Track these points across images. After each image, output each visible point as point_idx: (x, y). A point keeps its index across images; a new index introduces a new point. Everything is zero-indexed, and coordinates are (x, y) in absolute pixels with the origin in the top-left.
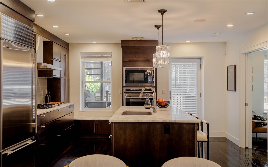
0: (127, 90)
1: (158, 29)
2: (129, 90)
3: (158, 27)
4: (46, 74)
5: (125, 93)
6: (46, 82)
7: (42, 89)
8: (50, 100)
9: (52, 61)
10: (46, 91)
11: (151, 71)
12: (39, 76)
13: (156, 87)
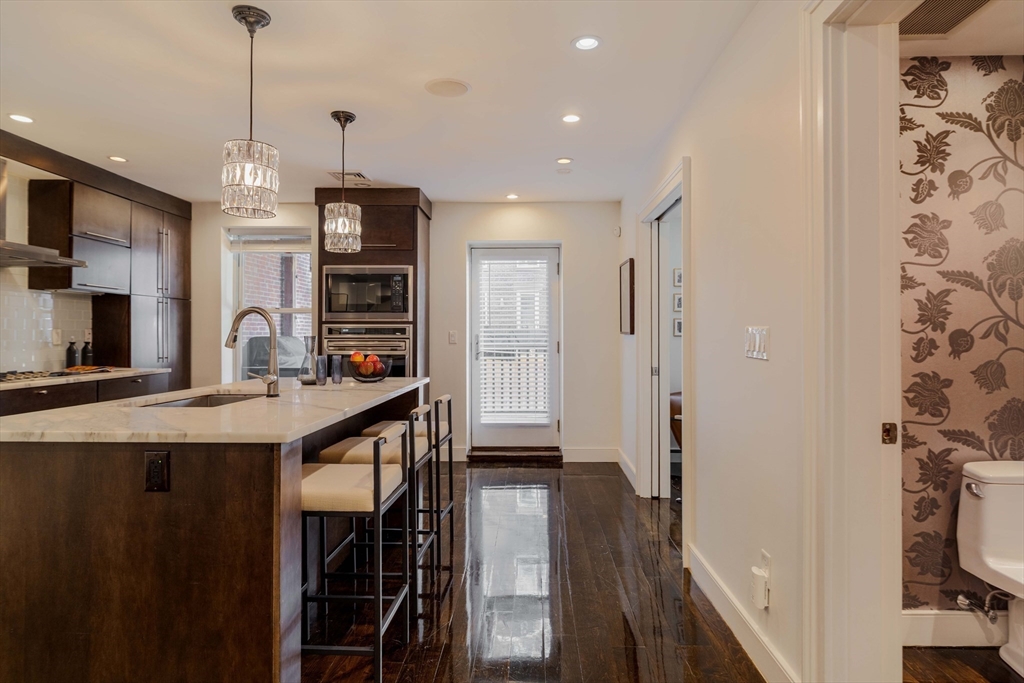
1: (343, 127)
3: (343, 119)
4: (50, 279)
5: (325, 341)
6: (86, 310)
7: (55, 327)
8: (90, 361)
9: (71, 241)
10: (84, 335)
11: (400, 278)
12: (31, 286)
13: (414, 323)
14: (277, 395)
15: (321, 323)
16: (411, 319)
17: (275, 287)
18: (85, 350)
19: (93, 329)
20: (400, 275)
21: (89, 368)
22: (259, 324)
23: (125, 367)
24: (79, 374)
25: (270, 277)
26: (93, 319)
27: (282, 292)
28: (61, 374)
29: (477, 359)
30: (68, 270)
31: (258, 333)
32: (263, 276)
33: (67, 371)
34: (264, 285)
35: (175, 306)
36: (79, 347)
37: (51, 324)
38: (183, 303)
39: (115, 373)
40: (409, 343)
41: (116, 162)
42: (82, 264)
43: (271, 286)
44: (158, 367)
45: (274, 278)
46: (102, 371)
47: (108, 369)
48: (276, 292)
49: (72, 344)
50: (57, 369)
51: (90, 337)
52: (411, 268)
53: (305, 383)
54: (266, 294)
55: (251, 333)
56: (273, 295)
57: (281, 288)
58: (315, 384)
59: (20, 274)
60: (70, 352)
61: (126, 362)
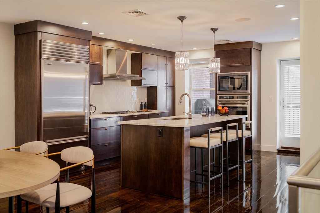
0: (220, 98)
1: (214, 33)
2: (223, 97)
4: (137, 83)
5: (218, 101)
6: (145, 91)
7: (137, 97)
8: (146, 108)
9: (142, 71)
10: (145, 100)
11: (245, 77)
12: (132, 86)
13: (251, 94)
14: (191, 118)
15: (216, 94)
16: (250, 93)
17: (208, 78)
18: (145, 104)
19: (147, 98)
20: (245, 76)
21: (146, 110)
22: (201, 94)
23: (155, 110)
24: (144, 112)
25: (206, 74)
26: (147, 94)
27: (211, 80)
28: (140, 112)
29: (283, 109)
30: (141, 80)
31: (201, 97)
32: (203, 74)
33: (141, 111)
34: (203, 78)
35: (170, 89)
36: (144, 103)
37: (136, 96)
38: (173, 88)
39: (153, 112)
40: (249, 102)
41: (153, 46)
42: (144, 79)
43: (206, 78)
44: (165, 110)
45: (207, 74)
46: (150, 111)
47: (151, 110)
48: (208, 80)
49: (142, 102)
50: (138, 110)
51: (146, 100)
52: (250, 73)
53: (203, 116)
54: (204, 81)
55: (198, 97)
56: (207, 82)
57: (210, 78)
58: (205, 116)
59: (129, 82)
60: (141, 105)
61: (156, 108)
